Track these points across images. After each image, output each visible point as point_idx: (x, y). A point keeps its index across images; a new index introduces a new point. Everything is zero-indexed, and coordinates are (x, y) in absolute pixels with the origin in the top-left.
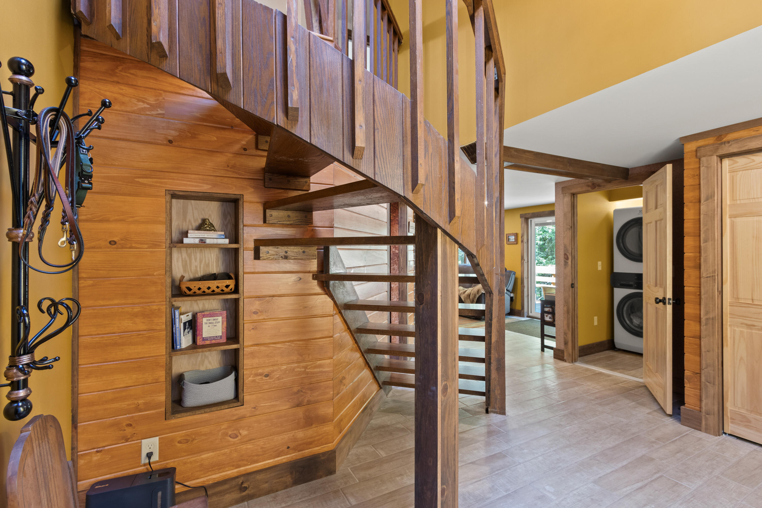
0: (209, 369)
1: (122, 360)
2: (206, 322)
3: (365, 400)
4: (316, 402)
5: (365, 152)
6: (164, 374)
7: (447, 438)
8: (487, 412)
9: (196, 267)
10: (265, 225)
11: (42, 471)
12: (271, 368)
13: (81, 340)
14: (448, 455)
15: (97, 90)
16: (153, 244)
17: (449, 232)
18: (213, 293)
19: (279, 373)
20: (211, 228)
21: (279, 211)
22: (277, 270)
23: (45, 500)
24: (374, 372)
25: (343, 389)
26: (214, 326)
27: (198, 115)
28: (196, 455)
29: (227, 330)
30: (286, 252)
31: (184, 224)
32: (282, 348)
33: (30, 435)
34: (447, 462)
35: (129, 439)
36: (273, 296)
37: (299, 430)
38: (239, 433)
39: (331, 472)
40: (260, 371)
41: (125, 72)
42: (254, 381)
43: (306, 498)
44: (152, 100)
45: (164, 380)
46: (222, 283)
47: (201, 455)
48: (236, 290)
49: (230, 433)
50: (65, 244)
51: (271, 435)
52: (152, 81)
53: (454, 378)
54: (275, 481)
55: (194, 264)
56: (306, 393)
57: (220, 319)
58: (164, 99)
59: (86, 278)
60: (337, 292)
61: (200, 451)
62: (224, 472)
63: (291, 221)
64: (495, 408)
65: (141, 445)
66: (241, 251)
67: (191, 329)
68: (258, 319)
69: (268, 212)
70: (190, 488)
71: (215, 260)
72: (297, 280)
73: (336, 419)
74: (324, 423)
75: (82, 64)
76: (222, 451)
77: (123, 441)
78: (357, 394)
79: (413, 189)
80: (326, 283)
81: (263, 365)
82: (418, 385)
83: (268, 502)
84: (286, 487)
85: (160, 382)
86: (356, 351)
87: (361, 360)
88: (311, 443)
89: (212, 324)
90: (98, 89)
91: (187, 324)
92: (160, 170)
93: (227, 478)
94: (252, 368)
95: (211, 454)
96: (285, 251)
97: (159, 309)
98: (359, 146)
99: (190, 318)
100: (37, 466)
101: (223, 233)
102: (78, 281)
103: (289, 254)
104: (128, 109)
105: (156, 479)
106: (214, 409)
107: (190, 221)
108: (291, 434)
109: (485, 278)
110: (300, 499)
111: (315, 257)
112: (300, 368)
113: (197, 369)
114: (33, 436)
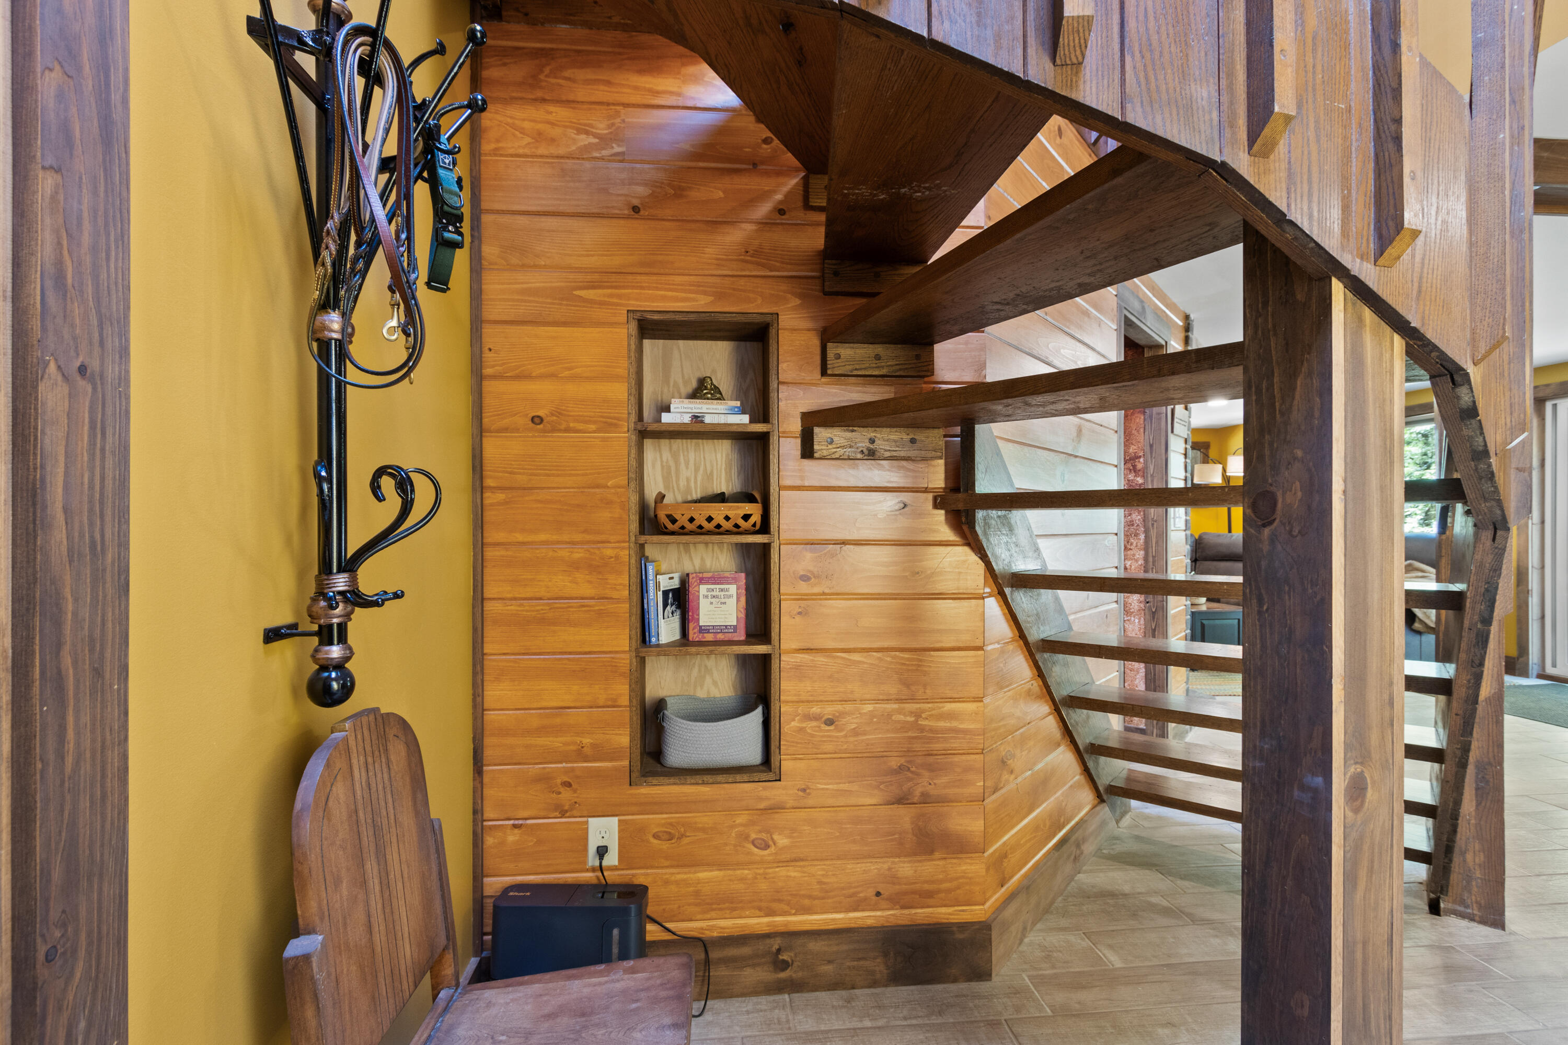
0: (714, 698)
1: (554, 653)
2: (706, 593)
3: (1062, 820)
4: (943, 800)
5: (1094, 40)
6: (627, 692)
7: (1365, 944)
8: (1434, 908)
9: (688, 480)
10: (824, 380)
11: (369, 821)
12: (839, 707)
13: (489, 606)
14: (1365, 997)
15: (509, 120)
16: (606, 422)
17: (1375, 289)
18: (718, 530)
19: (855, 721)
20: (716, 394)
21: (856, 345)
22: (853, 483)
23: (377, 881)
24: (1086, 756)
25: (1007, 781)
26: (722, 603)
27: (687, 147)
28: (686, 870)
29: (747, 616)
30: (872, 441)
31: (666, 390)
32: (864, 663)
33: (346, 739)
34: (1364, 1020)
35: (567, 811)
36: (844, 543)
37: (902, 859)
38: (772, 839)
39: (982, 974)
40: (815, 710)
41: (556, 78)
42: (801, 730)
43: (920, 1021)
44: (602, 127)
45: (627, 703)
46: (737, 510)
47: (695, 872)
48: (765, 527)
49: (753, 836)
50: (396, 336)
51: (839, 858)
52: (602, 87)
53: (1387, 761)
54: (848, 964)
55: (686, 473)
56: (918, 774)
57: (733, 589)
58: (624, 121)
59: (494, 488)
60: (994, 540)
61: (695, 864)
62: (740, 917)
63: (883, 367)
64: (1462, 902)
65: (587, 828)
66: (774, 439)
67: (678, 607)
68: (810, 592)
69: (832, 349)
70: (676, 937)
71: (724, 466)
72: (897, 507)
73: (991, 851)
74: (961, 852)
75: (485, 74)
76: (738, 872)
77: (557, 814)
78: (1043, 803)
79: (1253, 138)
80: (967, 517)
81: (821, 698)
82: (1254, 768)
83: (833, 1007)
84: (874, 984)
85: (620, 706)
86: (1039, 697)
87: (1051, 723)
88: (930, 894)
89: (717, 600)
90: (511, 117)
91: (671, 595)
92: (619, 271)
93: (747, 932)
94: (798, 702)
95: (715, 874)
96: (870, 439)
97: (617, 557)
98: (1076, 14)
99: (675, 584)
100: (360, 807)
101: (738, 404)
102: (482, 493)
103: (880, 445)
104: (562, 151)
105: (612, 900)
106: (720, 778)
107: (675, 383)
108: (884, 863)
109: (1490, 465)
110: (905, 1018)
111: (939, 454)
112: (905, 715)
113: (692, 694)
114: (352, 743)
